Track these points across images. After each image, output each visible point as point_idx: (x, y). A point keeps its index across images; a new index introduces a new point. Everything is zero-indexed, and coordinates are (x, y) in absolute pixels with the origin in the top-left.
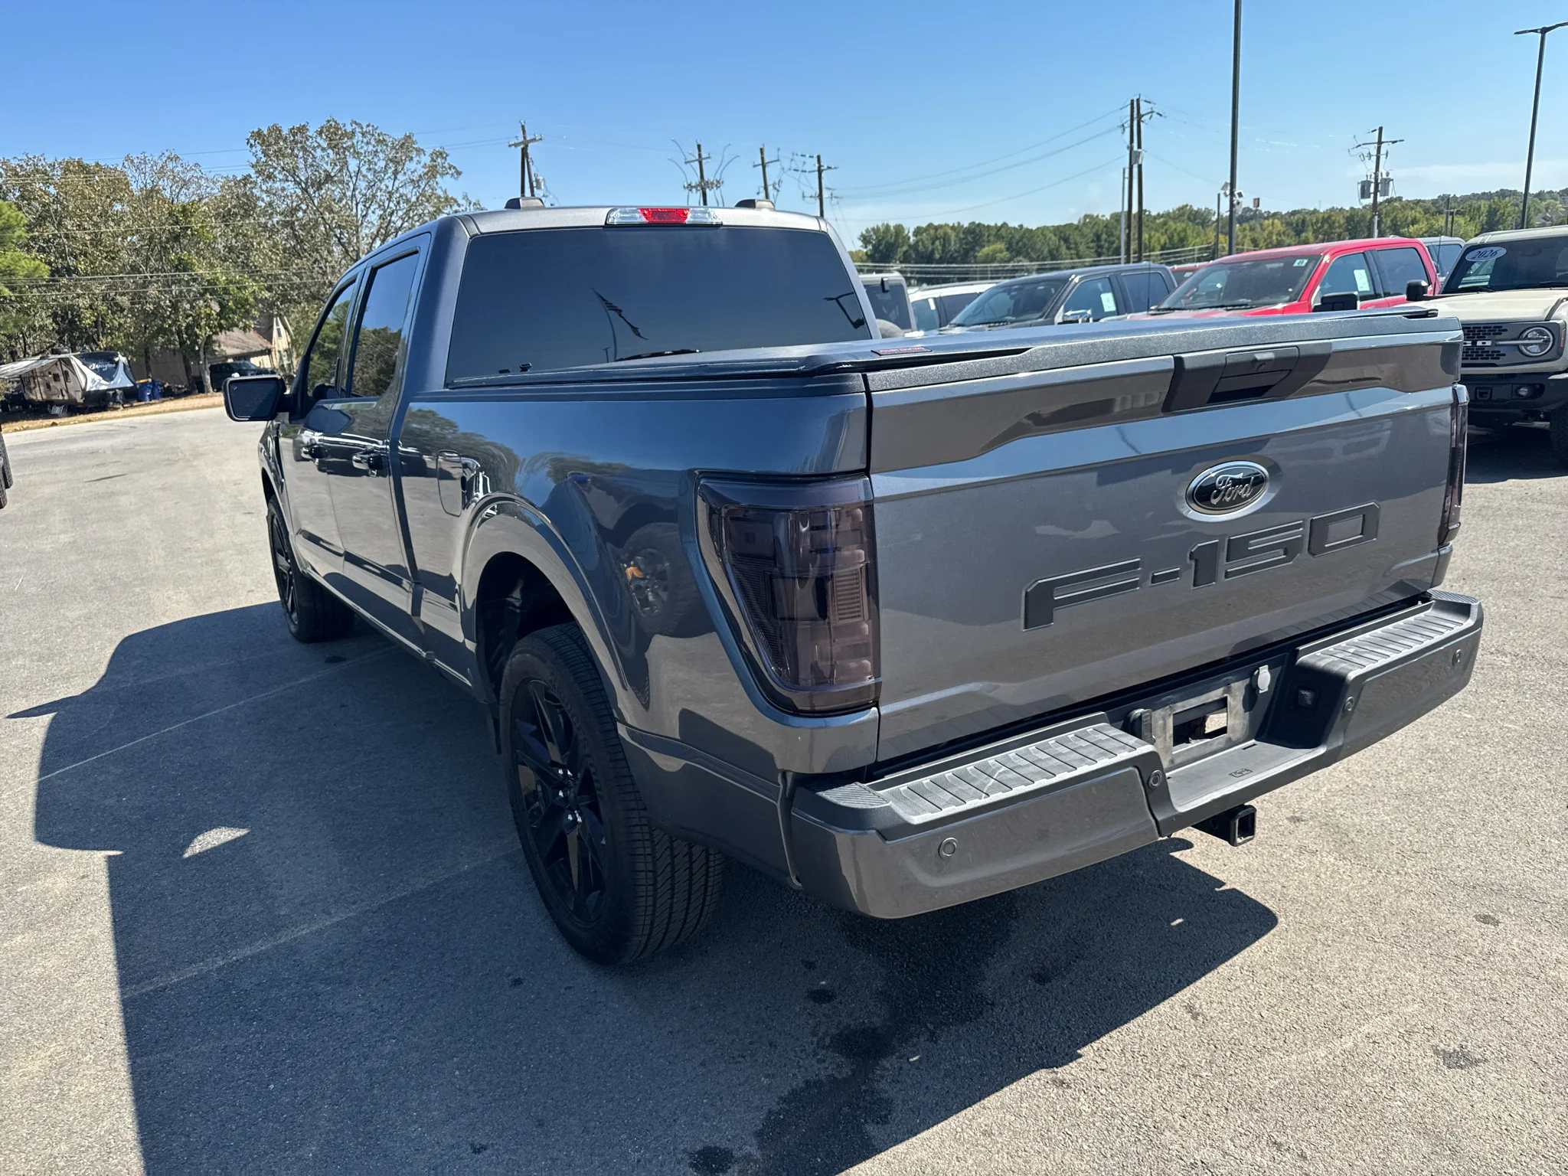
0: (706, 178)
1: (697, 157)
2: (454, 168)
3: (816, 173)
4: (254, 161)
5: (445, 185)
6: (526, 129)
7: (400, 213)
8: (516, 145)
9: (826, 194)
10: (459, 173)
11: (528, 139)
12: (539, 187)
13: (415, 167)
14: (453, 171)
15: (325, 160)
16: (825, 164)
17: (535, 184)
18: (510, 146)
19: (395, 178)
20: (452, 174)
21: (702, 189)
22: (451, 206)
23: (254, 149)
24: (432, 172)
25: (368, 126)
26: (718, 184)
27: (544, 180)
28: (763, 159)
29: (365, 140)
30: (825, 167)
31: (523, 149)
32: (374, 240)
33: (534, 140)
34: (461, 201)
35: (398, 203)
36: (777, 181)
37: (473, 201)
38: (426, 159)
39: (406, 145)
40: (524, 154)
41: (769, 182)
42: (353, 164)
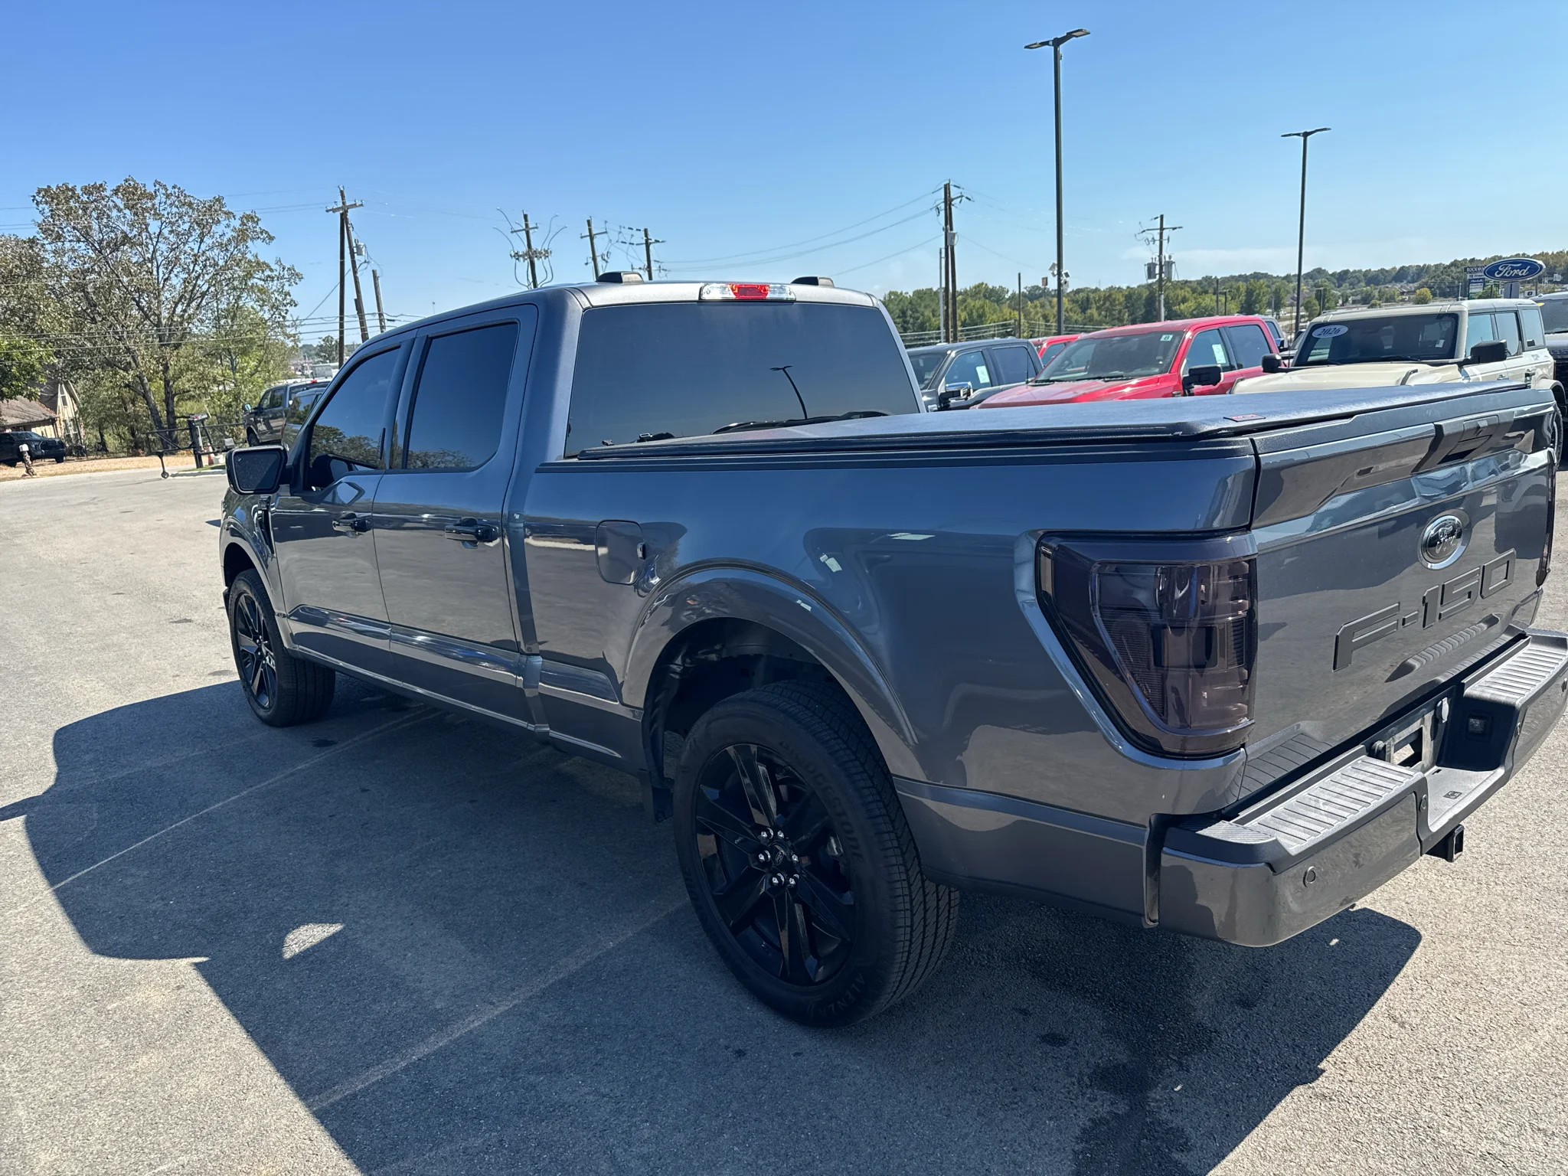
0: (533, 247)
1: (524, 227)
2: (266, 232)
3: (644, 246)
4: (40, 219)
5: (257, 249)
6: (345, 194)
7: (207, 277)
8: (334, 210)
9: (654, 266)
10: (271, 238)
11: (348, 204)
12: (360, 254)
13: (224, 230)
14: (265, 235)
15: (123, 221)
16: (652, 237)
17: (355, 251)
18: (327, 211)
19: (202, 241)
20: (264, 239)
21: (530, 258)
22: (263, 272)
23: (41, 207)
24: (242, 236)
25: (174, 187)
26: (547, 254)
27: (365, 246)
28: (590, 230)
29: (169, 202)
30: (653, 241)
31: (342, 215)
32: (176, 304)
33: (355, 205)
34: (274, 267)
35: (205, 266)
36: (605, 253)
37: (287, 266)
38: (236, 223)
39: (214, 209)
40: (344, 219)
41: (598, 254)
42: (154, 227)
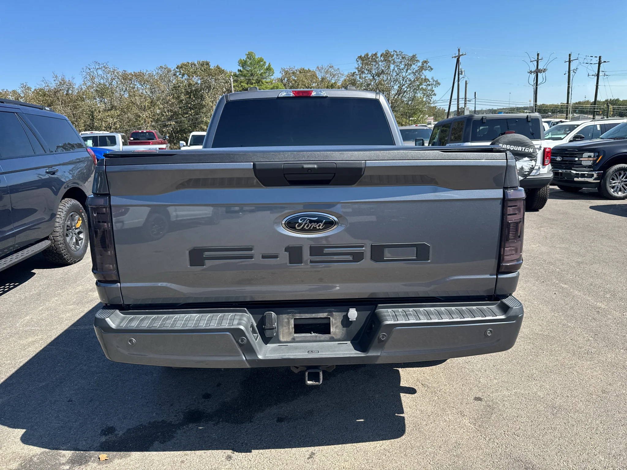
0: (539, 68)
1: (536, 59)
2: (430, 67)
3: (597, 65)
4: (357, 66)
5: (427, 74)
6: (460, 50)
7: (406, 85)
8: (455, 57)
9: (601, 74)
10: (432, 69)
11: (460, 54)
12: (461, 74)
13: (415, 67)
14: (430, 68)
15: (382, 65)
16: (602, 60)
17: (460, 73)
18: (453, 57)
19: (407, 72)
20: (429, 70)
21: (536, 73)
22: (427, 82)
23: (358, 63)
24: (422, 68)
25: (399, 52)
26: (545, 70)
27: (464, 71)
28: (570, 59)
29: (398, 57)
30: (603, 61)
31: (457, 59)
32: (395, 96)
33: (462, 55)
34: (430, 80)
35: (406, 81)
36: (575, 69)
37: (435, 80)
38: (420, 64)
39: (413, 59)
40: (458, 61)
41: (571, 69)
42: (392, 67)
